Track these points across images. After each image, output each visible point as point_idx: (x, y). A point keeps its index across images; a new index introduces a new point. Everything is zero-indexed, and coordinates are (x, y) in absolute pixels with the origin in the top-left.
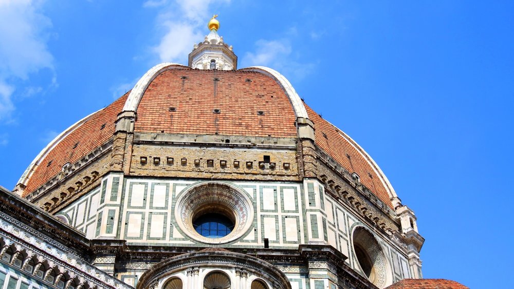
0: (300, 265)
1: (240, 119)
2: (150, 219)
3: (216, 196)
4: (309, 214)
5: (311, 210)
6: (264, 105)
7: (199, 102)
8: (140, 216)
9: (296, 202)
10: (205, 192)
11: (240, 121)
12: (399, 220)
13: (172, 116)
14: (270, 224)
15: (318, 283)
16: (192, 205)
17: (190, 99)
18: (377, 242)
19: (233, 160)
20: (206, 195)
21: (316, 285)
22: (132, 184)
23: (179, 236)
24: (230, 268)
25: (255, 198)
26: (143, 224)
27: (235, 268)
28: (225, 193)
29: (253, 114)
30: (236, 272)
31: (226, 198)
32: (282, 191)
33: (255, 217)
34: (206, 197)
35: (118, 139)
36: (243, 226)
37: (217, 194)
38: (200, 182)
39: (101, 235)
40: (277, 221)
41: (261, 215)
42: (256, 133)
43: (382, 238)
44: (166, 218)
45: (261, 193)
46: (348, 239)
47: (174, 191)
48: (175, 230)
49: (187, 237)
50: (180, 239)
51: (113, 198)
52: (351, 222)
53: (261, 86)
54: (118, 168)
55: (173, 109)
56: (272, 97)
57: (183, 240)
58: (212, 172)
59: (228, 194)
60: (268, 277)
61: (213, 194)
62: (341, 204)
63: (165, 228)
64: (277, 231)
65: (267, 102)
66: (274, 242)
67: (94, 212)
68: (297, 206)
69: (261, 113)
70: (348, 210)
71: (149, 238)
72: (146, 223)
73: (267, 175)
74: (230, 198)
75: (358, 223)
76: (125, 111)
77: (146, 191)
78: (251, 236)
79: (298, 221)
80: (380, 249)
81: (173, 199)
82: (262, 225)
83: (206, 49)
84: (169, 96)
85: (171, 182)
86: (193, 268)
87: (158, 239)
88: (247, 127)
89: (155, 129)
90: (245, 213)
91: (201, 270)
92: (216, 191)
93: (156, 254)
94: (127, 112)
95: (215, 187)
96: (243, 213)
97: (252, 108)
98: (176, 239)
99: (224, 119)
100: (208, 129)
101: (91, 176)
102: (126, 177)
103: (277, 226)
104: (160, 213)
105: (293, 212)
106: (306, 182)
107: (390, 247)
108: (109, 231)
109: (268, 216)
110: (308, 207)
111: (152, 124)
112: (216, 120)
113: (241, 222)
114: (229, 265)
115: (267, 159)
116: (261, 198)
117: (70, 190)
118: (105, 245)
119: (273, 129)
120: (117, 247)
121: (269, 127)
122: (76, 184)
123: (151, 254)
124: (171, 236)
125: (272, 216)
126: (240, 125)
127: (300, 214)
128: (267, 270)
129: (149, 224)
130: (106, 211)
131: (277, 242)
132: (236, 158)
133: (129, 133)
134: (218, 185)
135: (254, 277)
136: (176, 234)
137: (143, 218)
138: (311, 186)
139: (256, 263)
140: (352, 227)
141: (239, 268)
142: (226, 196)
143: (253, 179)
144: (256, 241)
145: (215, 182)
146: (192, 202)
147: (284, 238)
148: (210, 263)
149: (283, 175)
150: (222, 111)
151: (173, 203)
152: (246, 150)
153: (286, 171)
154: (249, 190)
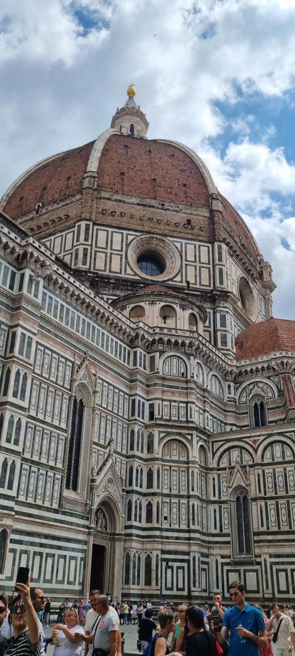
0: (210, 302)
1: (171, 188)
2: (111, 258)
3: (154, 246)
4: (217, 267)
5: (219, 265)
6: (187, 179)
7: (141, 171)
8: (104, 254)
9: (209, 258)
10: (147, 242)
11: (171, 190)
12: (262, 272)
13: (122, 179)
14: (191, 271)
15: (222, 316)
16: (138, 250)
17: (135, 166)
18: (250, 287)
19: (166, 221)
20: (148, 244)
21: (221, 318)
22: (97, 230)
23: (131, 272)
24: (176, 304)
25: (182, 251)
26: (106, 261)
27: (180, 304)
28: (160, 244)
29: (179, 185)
30: (180, 307)
31: (161, 248)
32: (199, 248)
33: (182, 264)
34: (147, 245)
35: (87, 194)
36: (173, 269)
37: (155, 244)
38: (144, 235)
39: (78, 266)
40: (196, 270)
41: (186, 264)
42: (183, 201)
43: (253, 284)
44: (121, 258)
45: (186, 247)
46: (237, 285)
47: (127, 239)
48: (128, 267)
49: (136, 274)
50: (131, 275)
51: (86, 239)
52: (238, 273)
53: (183, 161)
54: (88, 216)
55: (123, 174)
56: (191, 172)
57: (134, 275)
58: (151, 228)
59: (163, 246)
60: (198, 311)
61: (152, 244)
62: (234, 260)
63: (121, 265)
64: (196, 276)
65: (188, 177)
66: (193, 284)
67: (68, 246)
68: (209, 260)
69: (185, 185)
70: (238, 266)
71: (110, 271)
72: (108, 261)
73: (189, 234)
74: (164, 248)
75: (241, 274)
76: (90, 171)
77: (107, 236)
78: (178, 279)
79: (209, 271)
80: (251, 292)
81: (126, 245)
82: (186, 271)
83: (128, 114)
84: (119, 162)
85: (125, 232)
86: (153, 301)
87: (117, 273)
88: (176, 195)
89: (111, 188)
90: (174, 261)
91: (158, 303)
92: (155, 242)
93: (116, 284)
94: (91, 173)
95: (155, 239)
96: (172, 260)
97: (178, 180)
98: (128, 274)
99: (160, 186)
100: (149, 193)
101: (63, 218)
102: (94, 224)
103: (196, 273)
104: (118, 254)
105: (206, 264)
106: (216, 244)
107: (256, 291)
108: (84, 263)
109: (190, 265)
110: (217, 262)
111: (110, 184)
112: (154, 187)
113: (171, 267)
114: (176, 302)
115: (189, 222)
116: (186, 251)
117: (45, 225)
118: (83, 274)
119: (194, 199)
120: (92, 276)
121: (191, 197)
122: (51, 221)
123: (113, 283)
124: (125, 271)
125: (192, 266)
126: (171, 193)
127: (211, 266)
128: (198, 307)
129: (110, 261)
130: (81, 249)
131: (195, 284)
132: (168, 218)
133: (94, 190)
134: (156, 238)
135: (190, 311)
136: (129, 271)
137: (106, 256)
138: (220, 247)
139: (192, 302)
140: (239, 277)
141: (182, 305)
142: (161, 246)
143: (179, 236)
144: (181, 282)
145: (155, 236)
146: (138, 248)
147: (200, 282)
148: (164, 299)
149: (200, 236)
150: (158, 180)
151: (126, 247)
152: (175, 213)
153: (201, 233)
154: (178, 245)
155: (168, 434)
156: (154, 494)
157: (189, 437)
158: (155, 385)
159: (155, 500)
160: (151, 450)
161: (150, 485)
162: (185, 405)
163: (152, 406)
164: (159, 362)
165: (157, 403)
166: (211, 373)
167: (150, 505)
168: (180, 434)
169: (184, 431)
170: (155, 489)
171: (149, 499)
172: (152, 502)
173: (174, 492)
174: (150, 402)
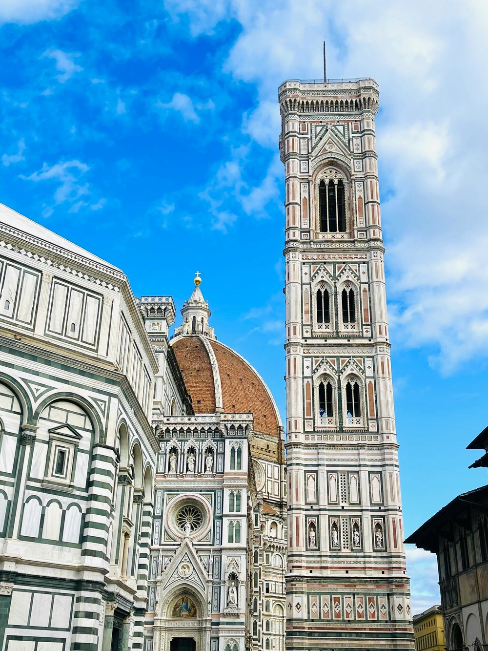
19: (257, 446)
25: (265, 470)
32: (274, 468)
33: (265, 480)
36: (260, 482)
40: (272, 484)
41: (267, 480)
42: (265, 430)
45: (267, 467)
55: (234, 406)
64: (272, 489)
66: (271, 494)
73: (268, 455)
79: (278, 485)
82: (267, 485)
88: (261, 425)
90: (261, 476)
91: (269, 520)
103: (272, 486)
105: (277, 480)
106: (283, 466)
113: (259, 480)
115: (268, 447)
116: (267, 470)
119: (270, 429)
121: (269, 427)
125: (270, 481)
127: (279, 481)
132: (258, 444)
143: (264, 458)
144: (265, 492)
147: (274, 493)
148: (273, 518)
149: (273, 457)
152: (261, 439)
153: (274, 455)
154: (264, 465)
155: (276, 601)
156: (270, 634)
157: (284, 603)
158: (270, 572)
159: (271, 638)
160: (268, 610)
161: (268, 629)
162: (281, 584)
163: (267, 584)
164: (272, 558)
165: (270, 583)
166: (275, 554)
167: (268, 639)
168: (280, 601)
169: (282, 600)
170: (270, 632)
171: (268, 637)
172: (269, 639)
173: (277, 633)
174: (267, 582)
